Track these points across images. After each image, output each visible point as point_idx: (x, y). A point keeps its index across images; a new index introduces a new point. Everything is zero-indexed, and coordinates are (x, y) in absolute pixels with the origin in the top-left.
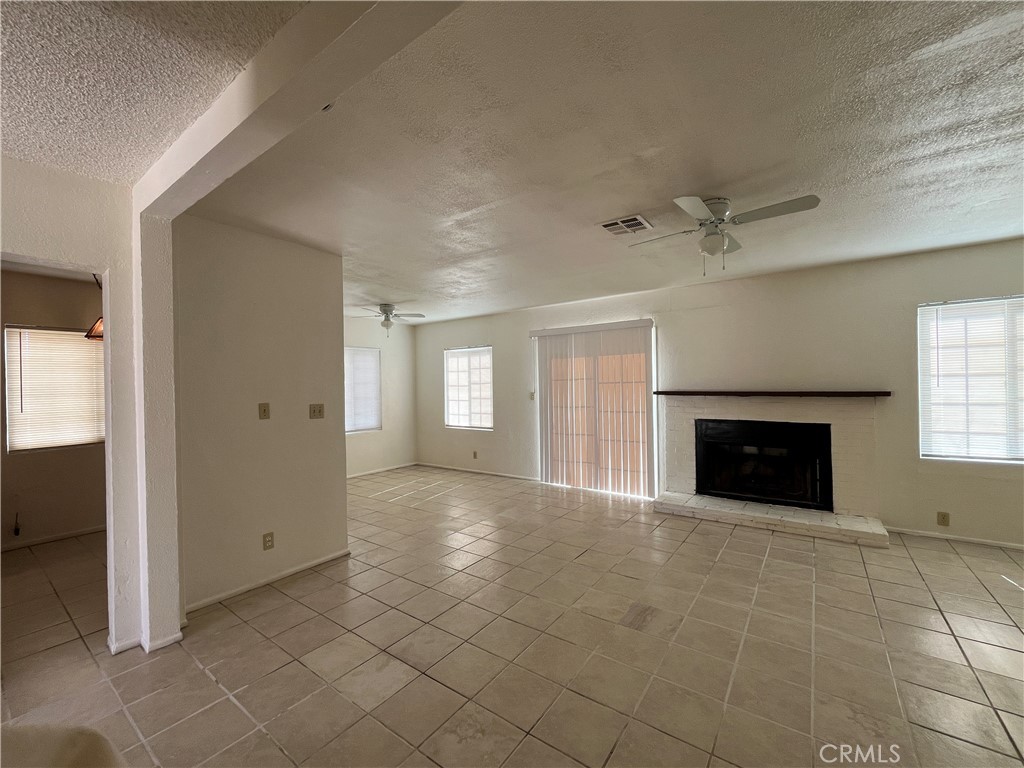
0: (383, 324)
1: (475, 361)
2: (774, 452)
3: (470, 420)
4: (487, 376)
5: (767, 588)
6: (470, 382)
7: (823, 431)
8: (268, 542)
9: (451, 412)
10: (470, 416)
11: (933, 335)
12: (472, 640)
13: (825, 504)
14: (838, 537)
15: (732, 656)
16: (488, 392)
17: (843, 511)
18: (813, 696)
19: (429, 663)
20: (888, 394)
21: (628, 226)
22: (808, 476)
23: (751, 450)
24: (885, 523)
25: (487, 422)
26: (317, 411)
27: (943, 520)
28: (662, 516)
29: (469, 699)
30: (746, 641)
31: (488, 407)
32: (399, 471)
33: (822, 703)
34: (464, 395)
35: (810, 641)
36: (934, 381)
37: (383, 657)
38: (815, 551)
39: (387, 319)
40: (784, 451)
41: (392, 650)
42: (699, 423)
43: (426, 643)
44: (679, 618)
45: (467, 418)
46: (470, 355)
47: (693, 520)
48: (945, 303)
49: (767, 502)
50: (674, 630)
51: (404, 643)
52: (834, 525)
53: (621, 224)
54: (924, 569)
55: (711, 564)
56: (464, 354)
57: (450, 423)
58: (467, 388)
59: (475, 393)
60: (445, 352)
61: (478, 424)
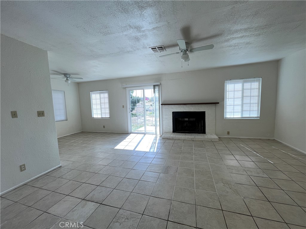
0: (66, 81)
1: (102, 95)
2: (192, 119)
3: (102, 115)
4: (107, 101)
5: (196, 155)
6: (101, 103)
7: (204, 113)
8: (22, 168)
9: (94, 113)
10: (101, 114)
11: (228, 88)
12: (116, 188)
13: (204, 132)
14: (208, 140)
15: (193, 175)
16: (107, 106)
17: (208, 134)
18: (214, 182)
19: (103, 200)
20: (218, 103)
21: (159, 50)
22: (200, 125)
23: (187, 119)
24: (217, 135)
25: (108, 116)
26: (41, 114)
27: (228, 133)
28: (164, 140)
29: (120, 209)
30: (195, 171)
31: (108, 111)
32: (75, 134)
33: (217, 183)
34: (99, 107)
35: (209, 167)
36: (228, 99)
37: (84, 202)
38: (204, 144)
39: (67, 80)
40: (194, 119)
41: (87, 198)
42: (173, 113)
43: (100, 193)
44: (177, 168)
45: (100, 115)
46: (100, 93)
47: (173, 140)
48: (230, 80)
49: (191, 133)
50: (177, 171)
51: (91, 195)
52: (206, 137)
53: (157, 49)
54: (227, 146)
55: (181, 151)
56: (98, 93)
57: (94, 117)
58: (100, 105)
59: (103, 107)
60: (91, 92)
61: (104, 117)
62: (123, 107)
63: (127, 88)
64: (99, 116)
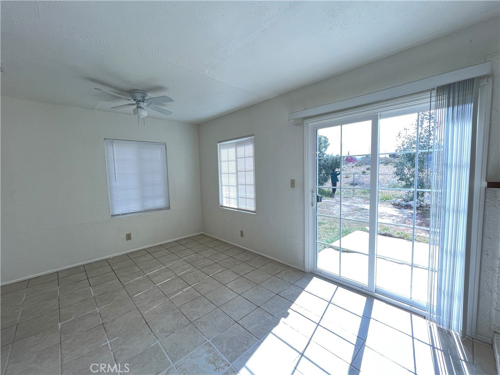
1: (241, 150)
3: (238, 203)
6: (237, 170)
9: (223, 195)
10: (238, 199)
16: (250, 178)
25: (250, 206)
34: (233, 181)
45: (236, 201)
46: (236, 145)
56: (231, 146)
57: (225, 205)
58: (235, 175)
59: (242, 180)
60: (218, 144)
61: (243, 207)
62: (293, 183)
63: (307, 121)
64: (233, 205)
